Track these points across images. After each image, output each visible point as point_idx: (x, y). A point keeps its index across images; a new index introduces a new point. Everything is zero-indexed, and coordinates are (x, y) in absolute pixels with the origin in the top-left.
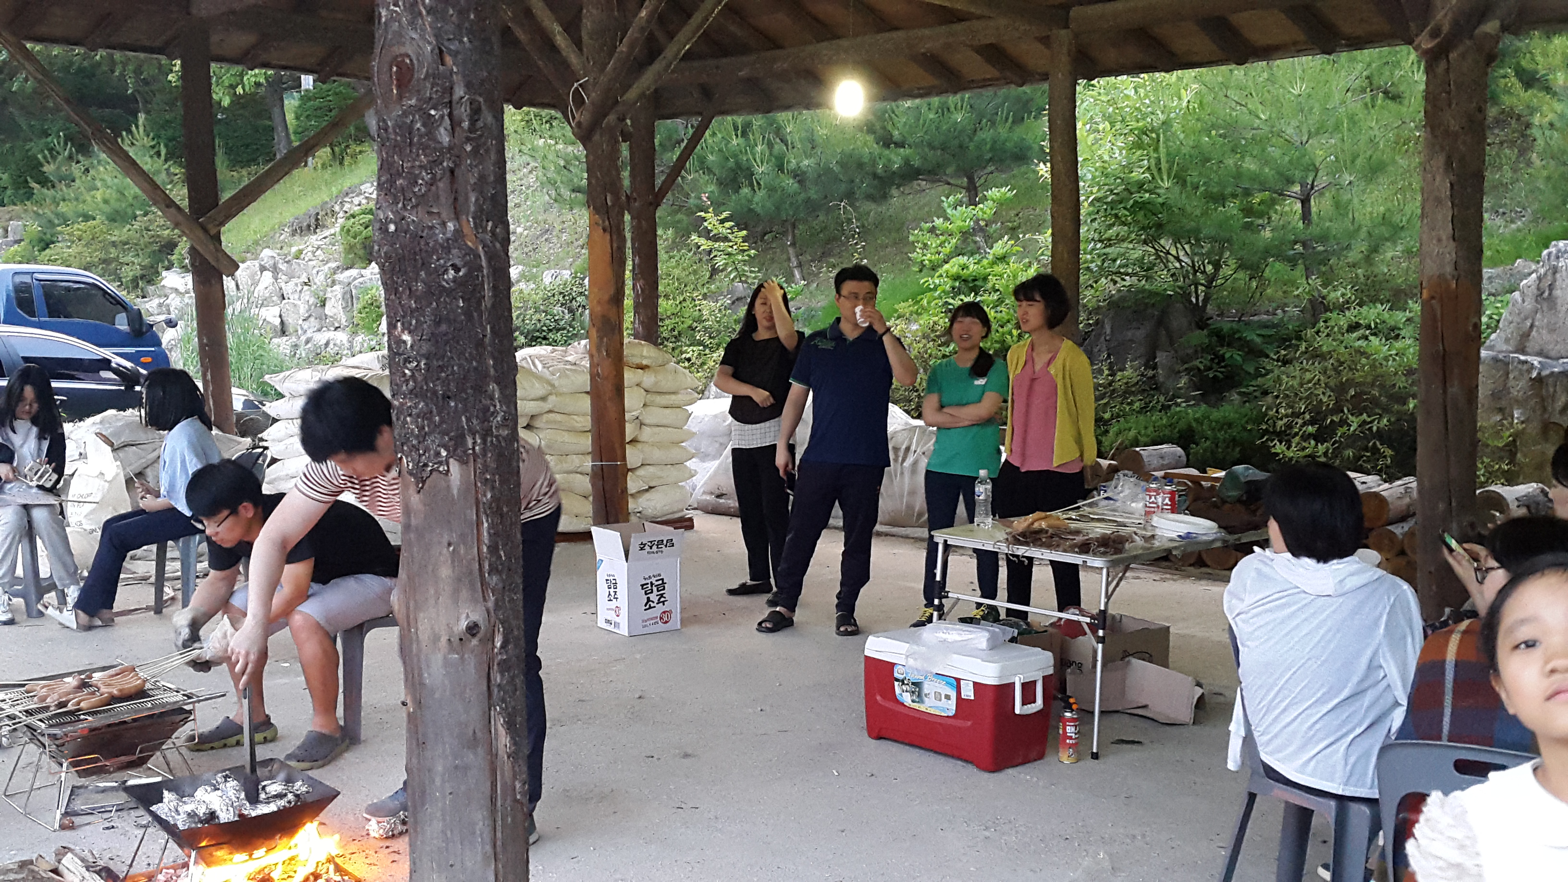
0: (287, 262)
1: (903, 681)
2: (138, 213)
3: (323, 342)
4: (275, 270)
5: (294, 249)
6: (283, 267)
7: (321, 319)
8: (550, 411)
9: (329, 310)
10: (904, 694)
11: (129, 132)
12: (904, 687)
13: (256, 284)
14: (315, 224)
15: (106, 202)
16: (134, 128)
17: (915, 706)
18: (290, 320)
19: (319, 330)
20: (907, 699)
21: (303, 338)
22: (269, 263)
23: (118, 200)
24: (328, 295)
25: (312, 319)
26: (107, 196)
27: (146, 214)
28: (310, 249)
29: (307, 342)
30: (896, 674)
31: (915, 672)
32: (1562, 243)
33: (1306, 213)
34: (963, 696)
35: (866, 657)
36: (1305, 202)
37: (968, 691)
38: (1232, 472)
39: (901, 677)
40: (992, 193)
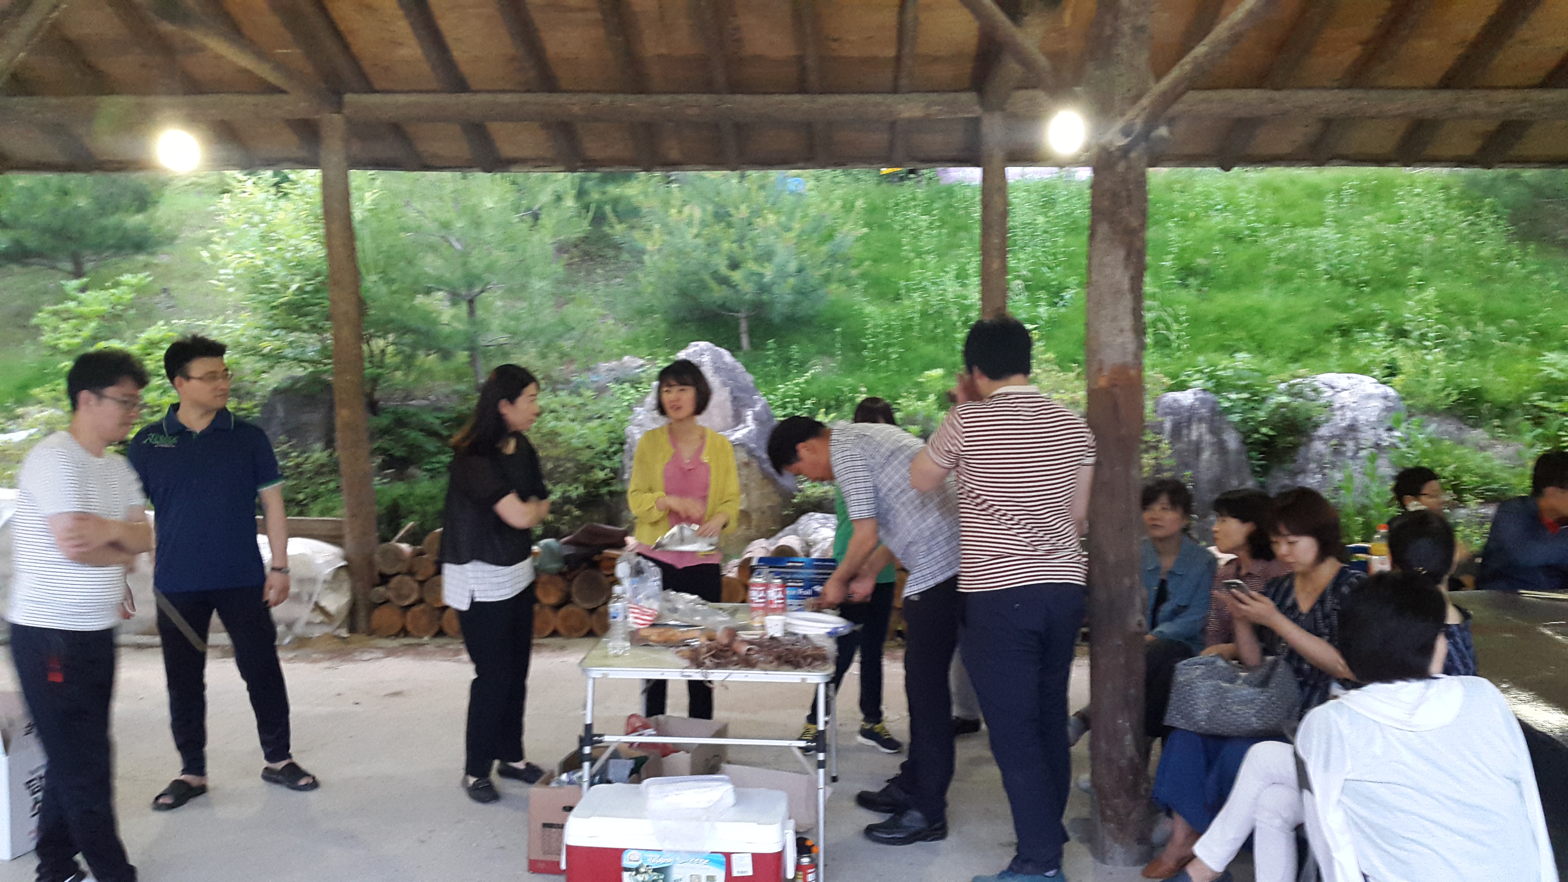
1: (636, 871)
12: (640, 877)
30: (626, 863)
31: (657, 855)
32: (703, 344)
33: (472, 312)
34: (735, 873)
35: (569, 847)
36: (471, 302)
37: (743, 867)
38: (547, 546)
39: (634, 865)
40: (126, 278)
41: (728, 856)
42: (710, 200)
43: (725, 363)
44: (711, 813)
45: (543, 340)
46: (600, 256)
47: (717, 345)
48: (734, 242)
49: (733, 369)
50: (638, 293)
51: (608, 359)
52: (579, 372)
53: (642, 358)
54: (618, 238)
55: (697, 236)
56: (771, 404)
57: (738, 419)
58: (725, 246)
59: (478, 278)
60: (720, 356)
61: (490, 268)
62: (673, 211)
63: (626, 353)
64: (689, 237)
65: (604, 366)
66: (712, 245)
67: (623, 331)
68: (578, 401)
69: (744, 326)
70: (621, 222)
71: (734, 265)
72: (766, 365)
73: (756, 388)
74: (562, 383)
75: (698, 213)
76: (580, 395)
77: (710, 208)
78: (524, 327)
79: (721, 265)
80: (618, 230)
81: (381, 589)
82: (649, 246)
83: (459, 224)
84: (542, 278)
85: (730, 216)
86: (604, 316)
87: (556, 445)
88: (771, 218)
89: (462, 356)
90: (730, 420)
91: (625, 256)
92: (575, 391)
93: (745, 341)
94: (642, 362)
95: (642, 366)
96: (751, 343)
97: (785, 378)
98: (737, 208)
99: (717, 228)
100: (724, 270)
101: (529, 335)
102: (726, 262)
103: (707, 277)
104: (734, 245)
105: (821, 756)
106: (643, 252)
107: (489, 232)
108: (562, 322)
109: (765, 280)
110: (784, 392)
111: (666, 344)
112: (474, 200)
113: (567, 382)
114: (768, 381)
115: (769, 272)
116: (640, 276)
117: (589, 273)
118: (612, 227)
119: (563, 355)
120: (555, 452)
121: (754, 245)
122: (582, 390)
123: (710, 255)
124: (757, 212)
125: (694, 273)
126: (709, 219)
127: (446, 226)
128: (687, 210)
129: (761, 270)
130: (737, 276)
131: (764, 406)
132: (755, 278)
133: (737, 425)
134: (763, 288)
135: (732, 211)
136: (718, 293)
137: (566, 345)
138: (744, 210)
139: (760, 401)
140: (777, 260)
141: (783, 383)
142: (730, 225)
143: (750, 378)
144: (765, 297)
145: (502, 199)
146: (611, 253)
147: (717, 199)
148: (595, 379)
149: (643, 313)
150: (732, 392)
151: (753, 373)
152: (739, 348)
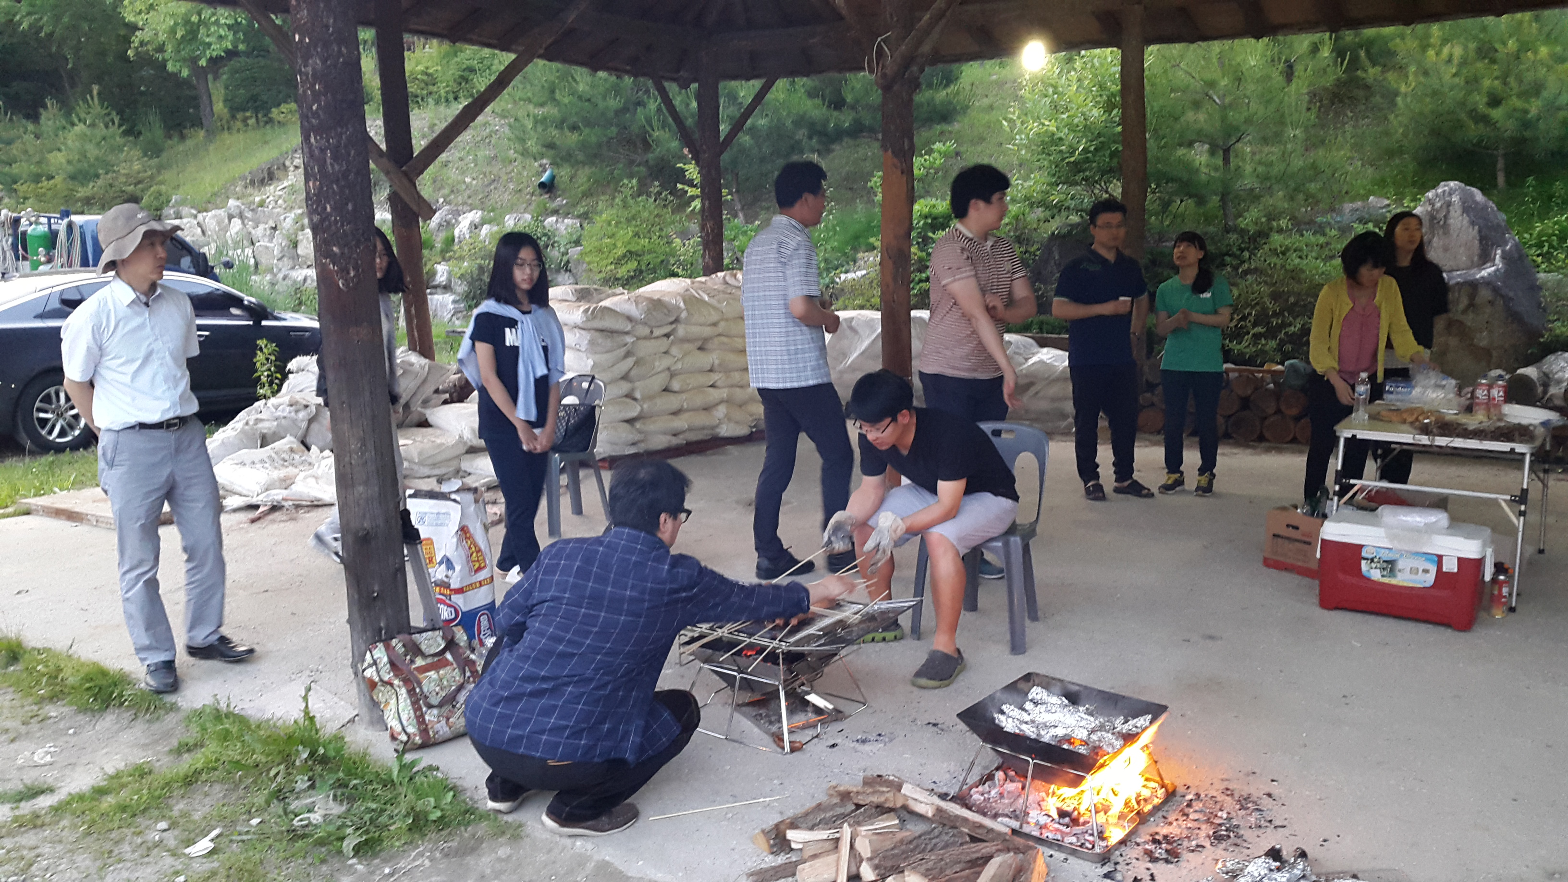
0: (253, 210)
1: (1372, 560)
2: (101, 171)
3: (300, 278)
4: (241, 216)
5: (257, 199)
6: (249, 214)
7: (293, 258)
8: (719, 335)
9: (300, 251)
10: (1372, 571)
11: (85, 101)
12: (1373, 565)
13: (226, 229)
14: (269, 176)
15: (69, 162)
16: (88, 97)
17: (1386, 580)
18: (264, 261)
19: (293, 268)
20: (1376, 575)
21: (280, 276)
22: (235, 212)
23: (79, 161)
24: (300, 237)
25: (285, 259)
26: (71, 157)
27: (107, 173)
28: (271, 198)
29: (284, 278)
30: (1364, 554)
31: (1387, 551)
32: (1452, 184)
33: (1226, 160)
34: (1444, 570)
35: (1323, 541)
36: (1227, 151)
37: (1450, 566)
38: (1292, 365)
39: (1370, 556)
40: (938, 146)
41: (1440, 557)
42: (1475, 38)
43: (1477, 203)
44: (1430, 529)
45: (1292, 185)
46: (1349, 98)
47: (1467, 184)
48: (1497, 78)
49: (1485, 207)
50: (1387, 133)
51: (1353, 200)
52: (1324, 213)
53: (1388, 198)
54: (1370, 81)
55: (1455, 75)
56: (1525, 243)
57: (1485, 258)
58: (1487, 83)
59: (1237, 129)
60: (1472, 195)
61: (1248, 121)
62: (1431, 53)
63: (1370, 193)
64: (1447, 78)
65: (1348, 207)
66: (1473, 82)
67: (1370, 171)
68: (1322, 240)
69: (1501, 164)
70: (1374, 66)
71: (1495, 101)
72: (1524, 203)
73: (1509, 226)
74: (1305, 223)
75: (1458, 51)
76: (1324, 235)
77: (1472, 46)
78: (1276, 170)
79: (1480, 101)
80: (1372, 73)
81: (1148, 395)
82: (1403, 89)
83: (1224, 82)
84: (1295, 126)
85: (1496, 51)
86: (1352, 158)
87: (1299, 281)
88: (1544, 51)
89: (1215, 200)
90: (1476, 259)
91: (1377, 99)
92: (1320, 230)
93: (1501, 179)
94: (1387, 202)
95: (1389, 205)
96: (1508, 182)
97: (1543, 215)
98: (1504, 44)
99: (1480, 65)
100: (1482, 108)
101: (1282, 179)
102: (1485, 100)
103: (1463, 116)
104: (1496, 82)
105: (1523, 508)
106: (1396, 94)
107: (1250, 87)
108: (1314, 166)
109: (1529, 116)
110: (1542, 230)
111: (1414, 184)
112: (1238, 59)
113: (1311, 222)
114: (1525, 221)
115: (1534, 107)
116: (1392, 117)
117: (1337, 114)
118: (1366, 71)
119: (1308, 196)
120: (1297, 287)
121: (1520, 81)
122: (1327, 230)
123: (1469, 93)
124: (1525, 46)
125: (1448, 113)
126: (1472, 54)
127: (1212, 84)
128: (1446, 50)
129: (1526, 106)
130: (1496, 114)
131: (1516, 245)
132: (1517, 115)
133: (1484, 263)
134: (1526, 124)
135: (1498, 46)
136: (1473, 131)
137: (1313, 187)
138: (1512, 45)
139: (1512, 240)
140: (1545, 94)
141: (1542, 221)
142: (1493, 61)
143: (1502, 216)
144: (1527, 134)
145: (1264, 55)
146: (1360, 93)
147: (1482, 36)
148: (1338, 219)
149: (1391, 154)
150: (1480, 231)
151: (1506, 212)
152: (1495, 186)
